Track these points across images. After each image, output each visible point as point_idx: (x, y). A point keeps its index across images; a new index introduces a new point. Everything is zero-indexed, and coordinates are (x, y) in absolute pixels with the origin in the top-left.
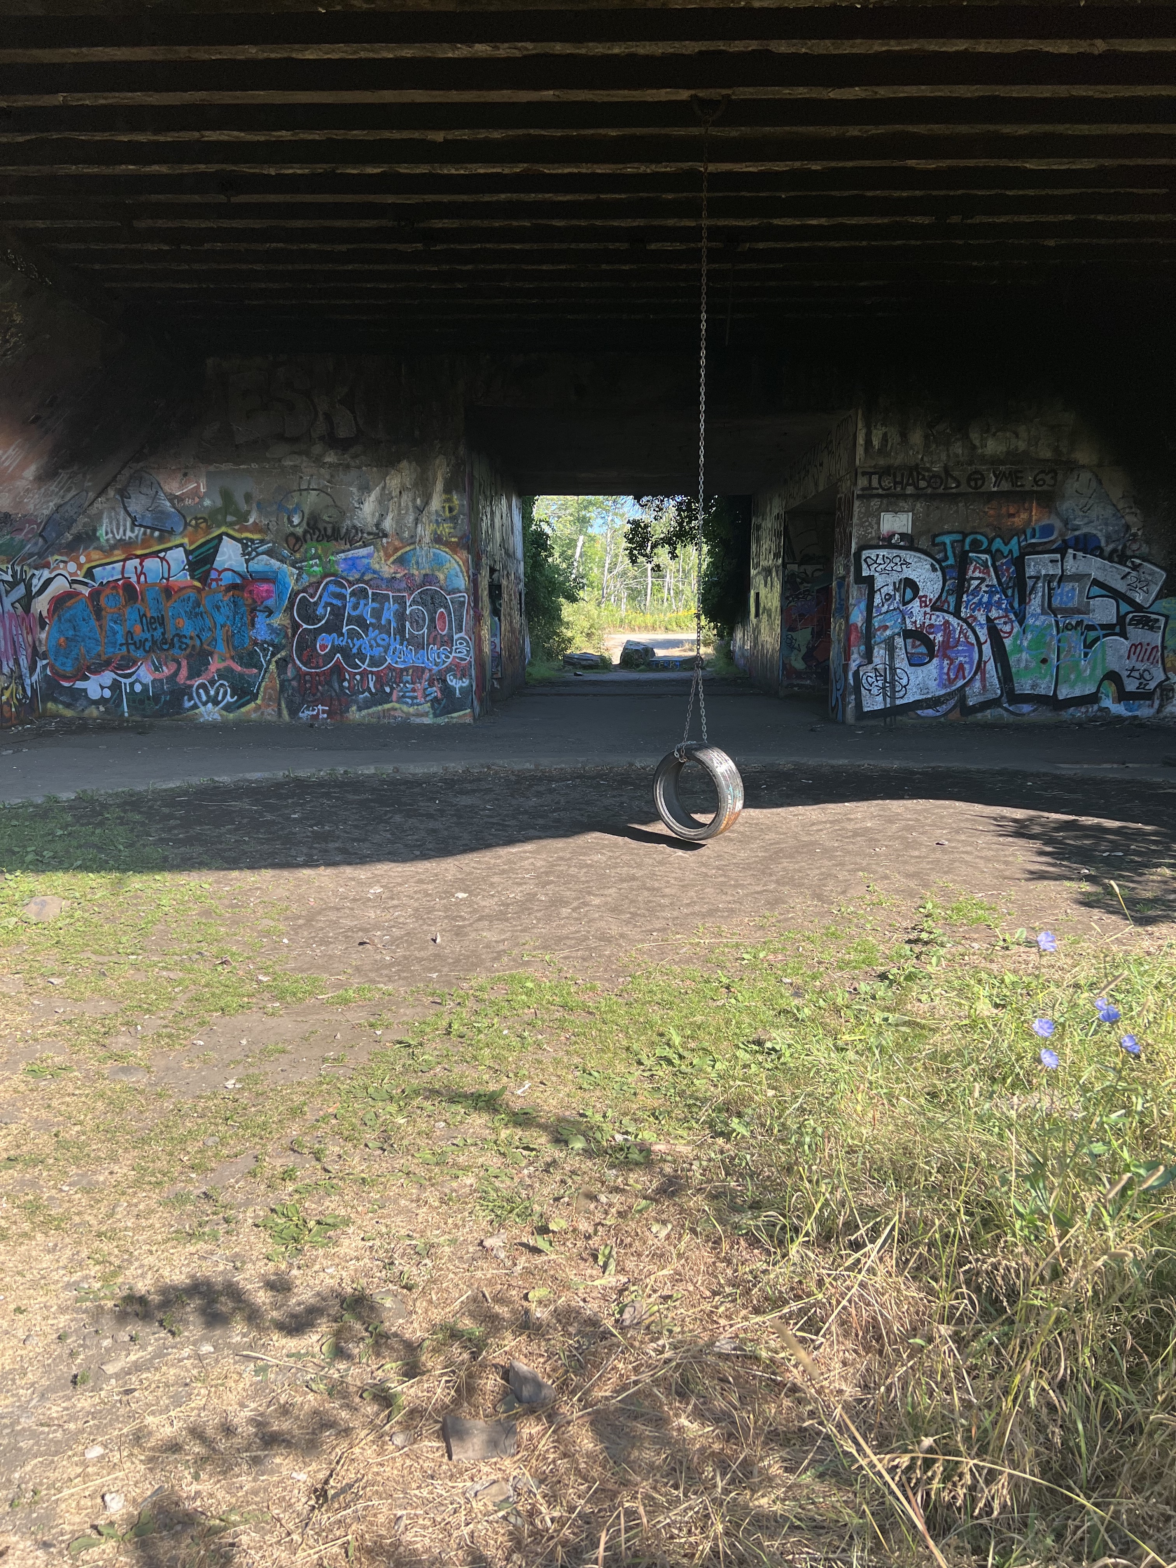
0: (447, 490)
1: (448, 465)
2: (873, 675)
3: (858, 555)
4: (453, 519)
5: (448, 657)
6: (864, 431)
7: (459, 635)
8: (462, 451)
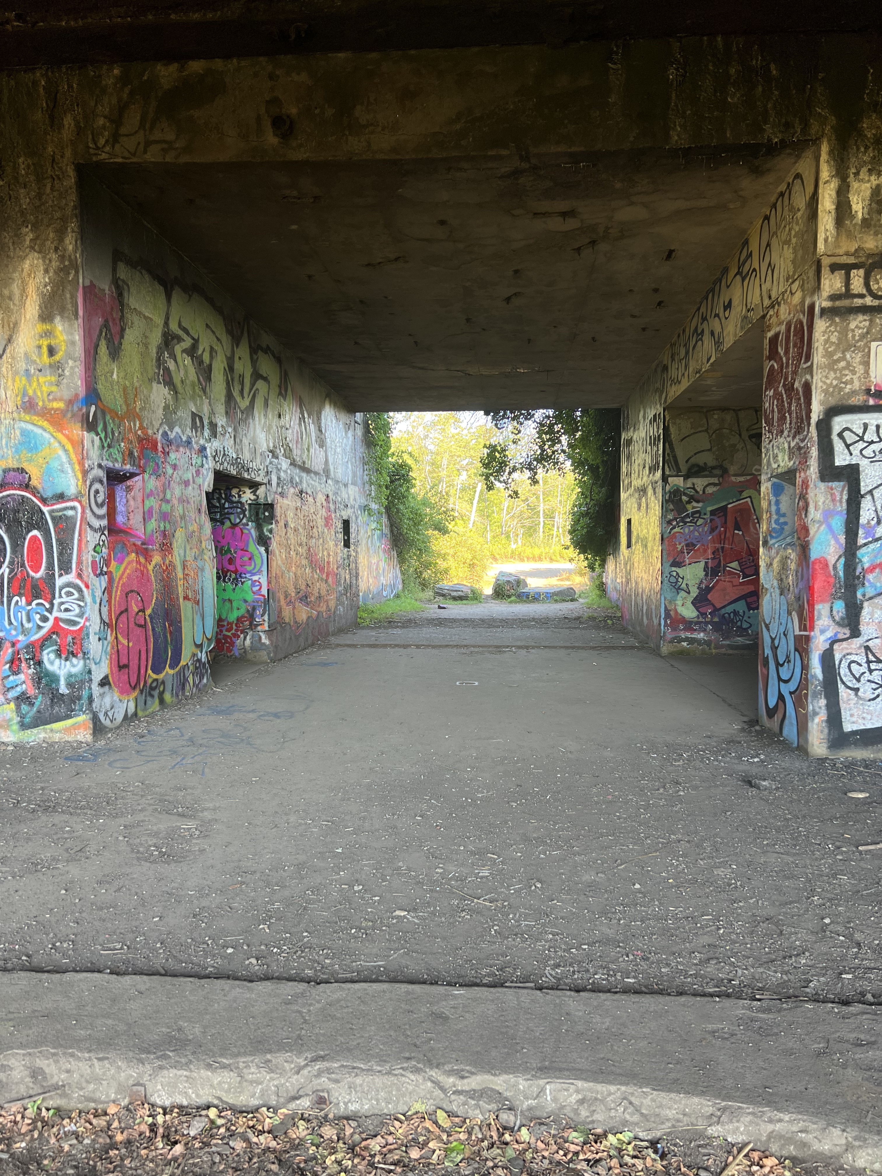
0: (46, 317)
1: (46, 271)
2: (862, 659)
3: (824, 426)
4: (57, 368)
5: (45, 619)
6: (834, 185)
7: (66, 579)
8: (70, 243)
